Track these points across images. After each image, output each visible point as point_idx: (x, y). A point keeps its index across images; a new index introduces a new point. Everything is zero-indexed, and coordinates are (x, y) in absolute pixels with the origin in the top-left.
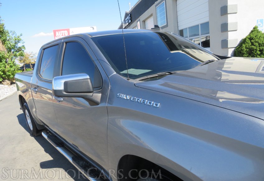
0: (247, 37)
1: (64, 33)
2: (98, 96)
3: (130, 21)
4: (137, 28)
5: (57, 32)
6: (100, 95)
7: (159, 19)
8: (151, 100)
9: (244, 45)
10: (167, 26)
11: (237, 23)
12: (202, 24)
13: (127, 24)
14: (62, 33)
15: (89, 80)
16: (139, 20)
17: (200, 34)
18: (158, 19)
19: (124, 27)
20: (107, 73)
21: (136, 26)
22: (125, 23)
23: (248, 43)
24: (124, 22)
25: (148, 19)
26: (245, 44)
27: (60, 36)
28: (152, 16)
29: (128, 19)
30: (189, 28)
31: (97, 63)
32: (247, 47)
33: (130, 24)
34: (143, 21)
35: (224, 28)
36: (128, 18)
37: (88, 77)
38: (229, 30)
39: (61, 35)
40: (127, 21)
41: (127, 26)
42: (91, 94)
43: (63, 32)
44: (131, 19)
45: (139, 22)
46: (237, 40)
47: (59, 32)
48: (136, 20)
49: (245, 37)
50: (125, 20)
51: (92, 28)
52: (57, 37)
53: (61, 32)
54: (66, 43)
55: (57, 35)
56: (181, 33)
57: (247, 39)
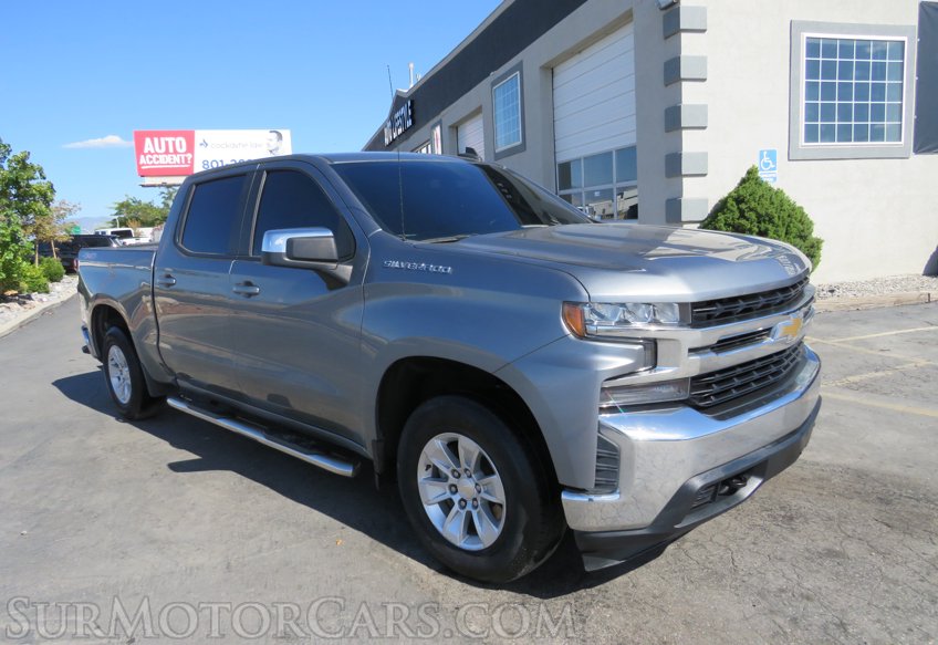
0: (730, 196)
1: (174, 143)
2: (346, 271)
3: (409, 123)
4: (433, 147)
5: (148, 141)
6: (350, 268)
7: (500, 124)
8: (437, 264)
9: (721, 217)
10: (522, 148)
11: (706, 154)
12: (619, 151)
13: (400, 131)
14: (167, 143)
15: (332, 240)
16: (440, 123)
17: (615, 181)
18: (498, 124)
19: (387, 141)
20: (365, 230)
21: (429, 141)
22: (393, 127)
23: (732, 211)
24: (389, 124)
25: (468, 123)
26: (724, 214)
27: (157, 153)
28: (481, 115)
29: (402, 117)
30: (585, 158)
31: (345, 213)
32: (730, 221)
33: (407, 132)
34: (451, 127)
35: (673, 165)
36: (403, 111)
37: (331, 234)
38: (684, 172)
39: (163, 150)
40: (400, 121)
41: (399, 136)
42: (334, 265)
43: (170, 140)
44: (412, 117)
45: (438, 129)
46: (706, 201)
47: (156, 140)
48: (428, 121)
49: (726, 195)
50: (392, 119)
51: (275, 135)
52: (148, 156)
53: (163, 140)
54: (268, 173)
55: (146, 151)
56: (565, 172)
57: (730, 201)
